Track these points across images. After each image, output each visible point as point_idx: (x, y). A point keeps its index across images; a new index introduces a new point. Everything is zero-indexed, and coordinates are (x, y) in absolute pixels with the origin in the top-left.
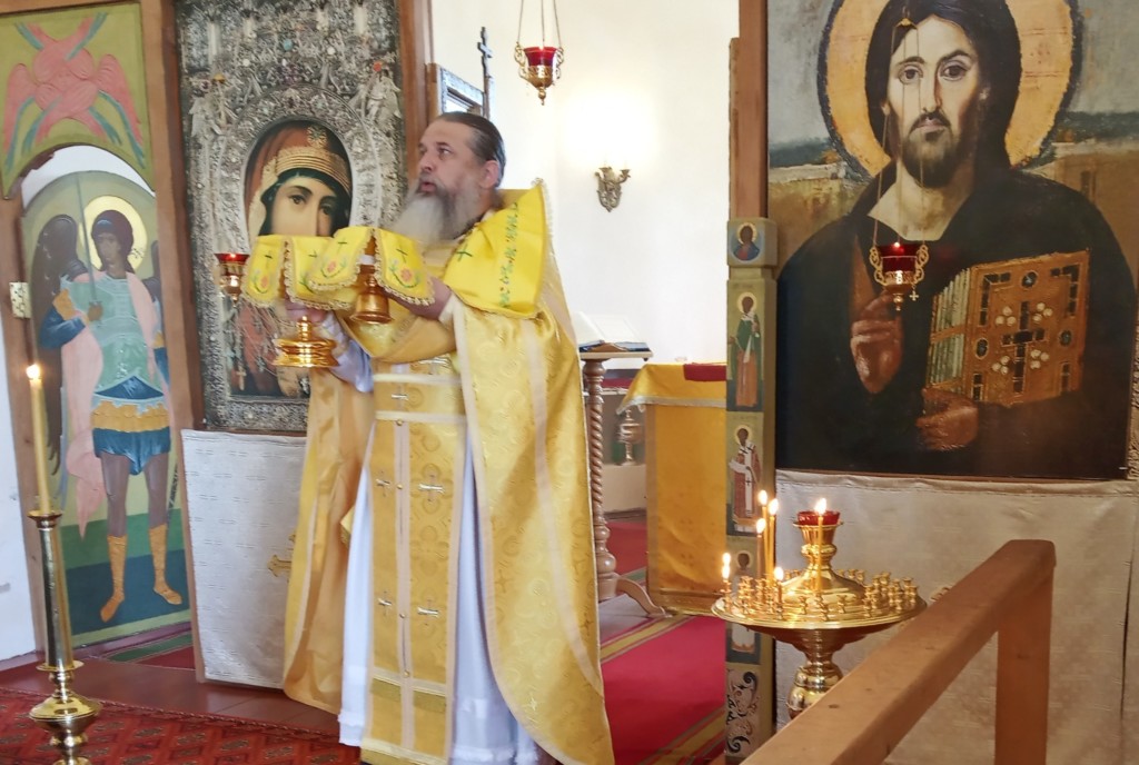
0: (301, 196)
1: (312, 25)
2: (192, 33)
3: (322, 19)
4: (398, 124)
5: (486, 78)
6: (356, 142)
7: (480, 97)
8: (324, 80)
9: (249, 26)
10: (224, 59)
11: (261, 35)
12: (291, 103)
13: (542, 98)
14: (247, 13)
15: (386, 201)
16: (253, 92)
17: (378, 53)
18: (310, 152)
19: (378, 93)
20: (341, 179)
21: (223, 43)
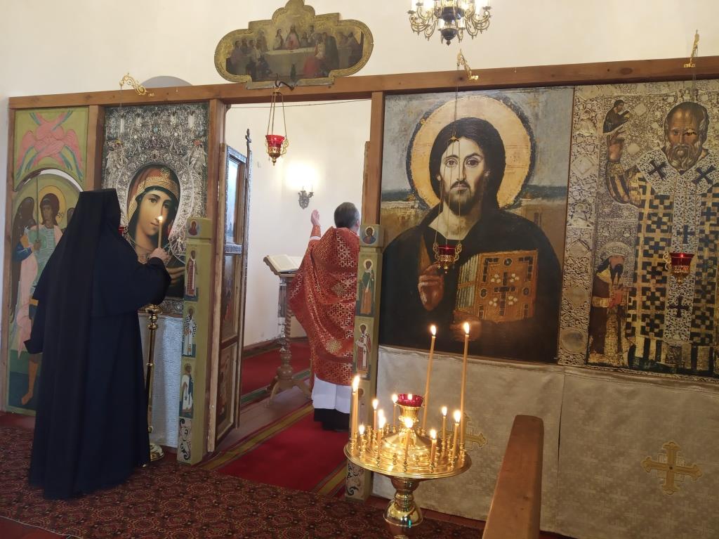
0: (155, 199)
1: (169, 122)
2: (112, 122)
3: (173, 120)
4: (205, 169)
5: (249, 151)
6: (184, 176)
7: (245, 159)
8: (171, 147)
9: (139, 121)
10: (126, 134)
11: (144, 125)
12: (155, 157)
13: (274, 162)
14: (138, 115)
15: (196, 204)
16: (137, 150)
17: (198, 137)
18: (160, 179)
19: (196, 154)
20: (175, 193)
21: (126, 128)
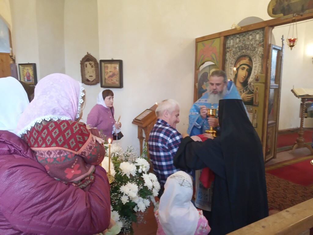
0: (243, 69)
1: (249, 38)
2: (228, 42)
3: (251, 37)
5: (283, 44)
6: (254, 59)
7: (281, 48)
8: (250, 48)
9: (238, 40)
10: (233, 45)
11: (240, 41)
12: (243, 52)
13: (291, 49)
14: (238, 38)
15: (259, 69)
16: (237, 51)
17: (260, 43)
18: (245, 61)
20: (251, 66)
21: (233, 43)
